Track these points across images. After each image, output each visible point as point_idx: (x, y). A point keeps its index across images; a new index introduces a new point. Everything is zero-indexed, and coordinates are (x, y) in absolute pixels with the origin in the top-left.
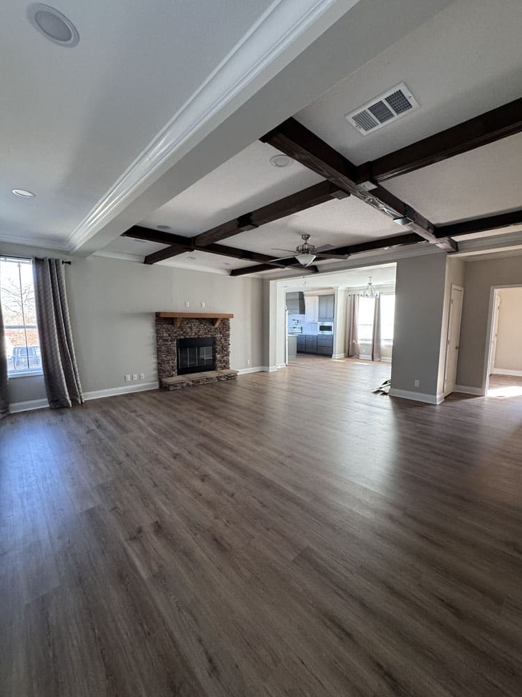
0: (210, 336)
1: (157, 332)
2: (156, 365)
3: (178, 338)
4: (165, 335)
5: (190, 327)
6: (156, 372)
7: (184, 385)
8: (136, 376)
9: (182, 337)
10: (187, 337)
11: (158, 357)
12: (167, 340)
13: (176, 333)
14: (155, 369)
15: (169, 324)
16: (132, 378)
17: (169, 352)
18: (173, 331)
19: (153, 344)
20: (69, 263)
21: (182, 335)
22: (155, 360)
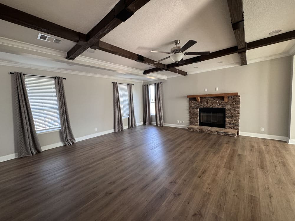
0: (221, 107)
1: (190, 104)
2: (189, 119)
3: (200, 107)
4: (193, 105)
5: (207, 102)
6: (189, 122)
7: (194, 130)
8: (181, 121)
9: (202, 107)
10: (205, 107)
11: (190, 115)
12: (193, 108)
13: (198, 105)
14: (188, 120)
15: (195, 101)
16: (180, 122)
17: (195, 114)
18: (197, 104)
19: (187, 109)
20: (162, 83)
21: (202, 106)
22: (189, 117)
